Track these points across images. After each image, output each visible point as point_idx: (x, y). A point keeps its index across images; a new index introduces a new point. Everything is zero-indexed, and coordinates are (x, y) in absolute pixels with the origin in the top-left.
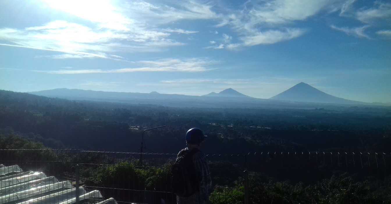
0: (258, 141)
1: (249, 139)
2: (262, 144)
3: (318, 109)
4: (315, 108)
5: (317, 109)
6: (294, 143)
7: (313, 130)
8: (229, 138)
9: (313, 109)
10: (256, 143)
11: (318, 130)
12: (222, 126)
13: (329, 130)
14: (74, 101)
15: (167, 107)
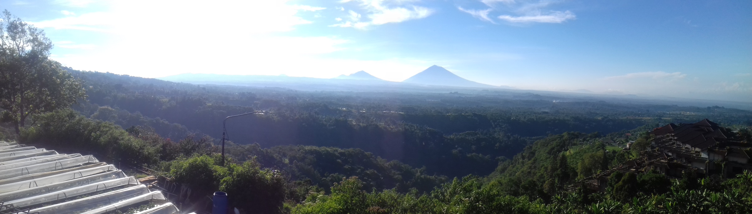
0: (391, 127)
1: (382, 125)
2: (396, 130)
3: (453, 92)
4: (450, 92)
5: (451, 93)
6: (428, 128)
7: (448, 114)
8: (361, 124)
9: (448, 92)
10: (390, 129)
11: (453, 114)
12: (354, 111)
13: (463, 114)
14: (199, 86)
15: (296, 91)
